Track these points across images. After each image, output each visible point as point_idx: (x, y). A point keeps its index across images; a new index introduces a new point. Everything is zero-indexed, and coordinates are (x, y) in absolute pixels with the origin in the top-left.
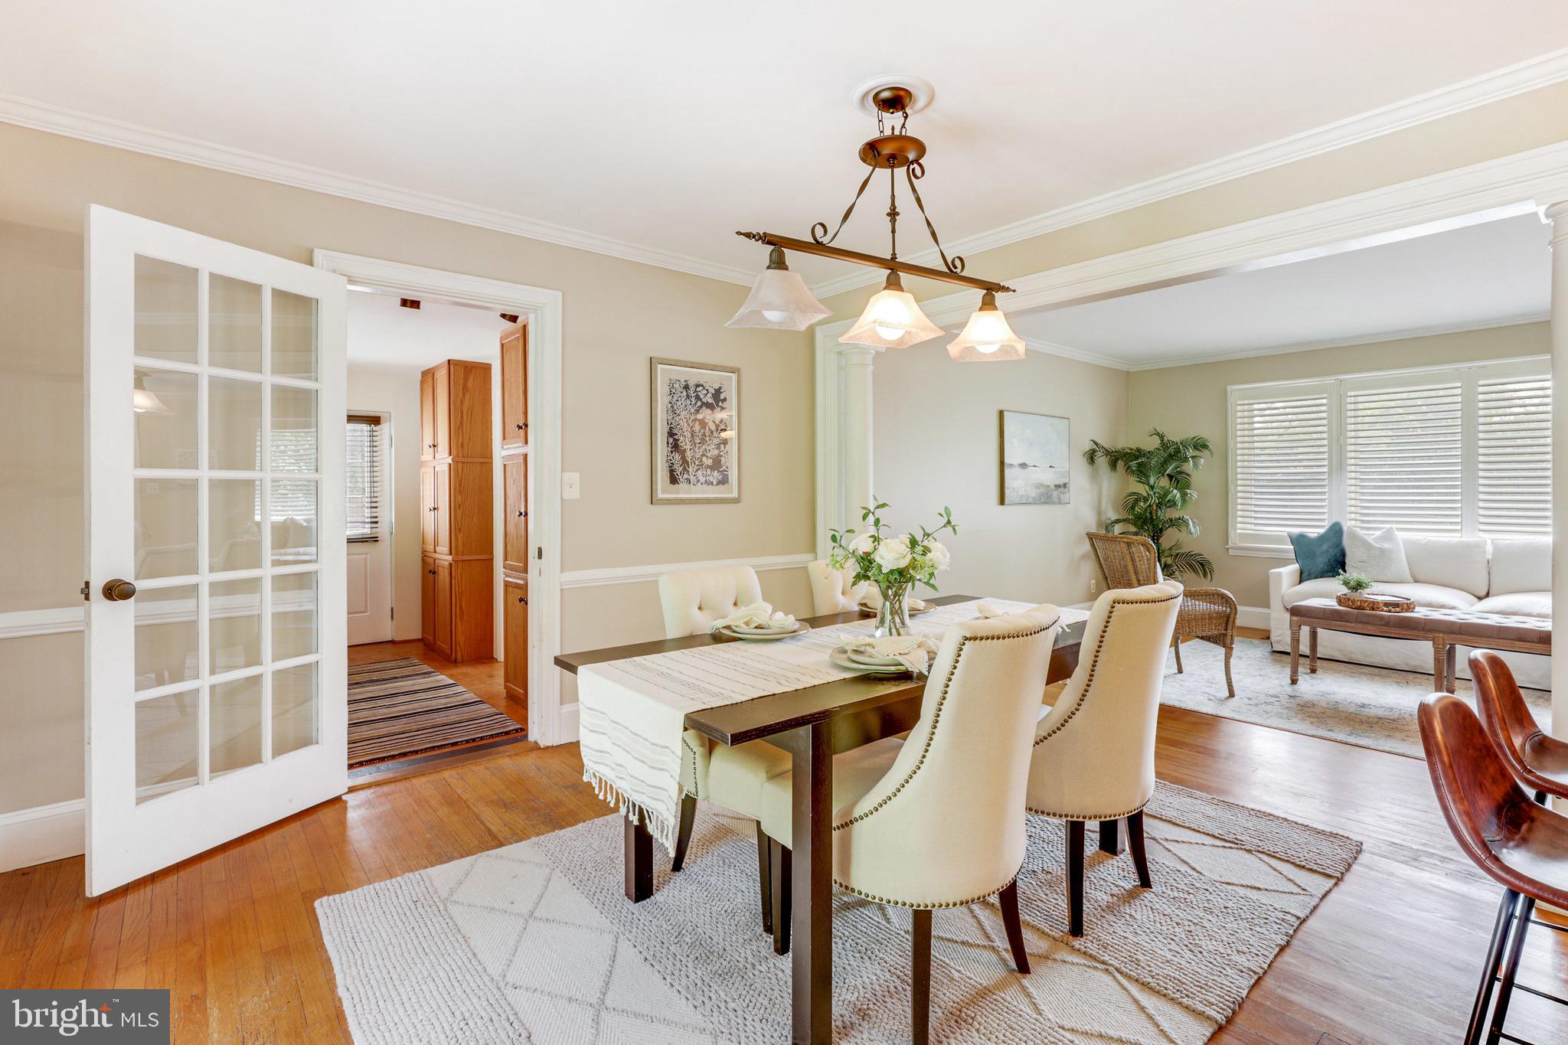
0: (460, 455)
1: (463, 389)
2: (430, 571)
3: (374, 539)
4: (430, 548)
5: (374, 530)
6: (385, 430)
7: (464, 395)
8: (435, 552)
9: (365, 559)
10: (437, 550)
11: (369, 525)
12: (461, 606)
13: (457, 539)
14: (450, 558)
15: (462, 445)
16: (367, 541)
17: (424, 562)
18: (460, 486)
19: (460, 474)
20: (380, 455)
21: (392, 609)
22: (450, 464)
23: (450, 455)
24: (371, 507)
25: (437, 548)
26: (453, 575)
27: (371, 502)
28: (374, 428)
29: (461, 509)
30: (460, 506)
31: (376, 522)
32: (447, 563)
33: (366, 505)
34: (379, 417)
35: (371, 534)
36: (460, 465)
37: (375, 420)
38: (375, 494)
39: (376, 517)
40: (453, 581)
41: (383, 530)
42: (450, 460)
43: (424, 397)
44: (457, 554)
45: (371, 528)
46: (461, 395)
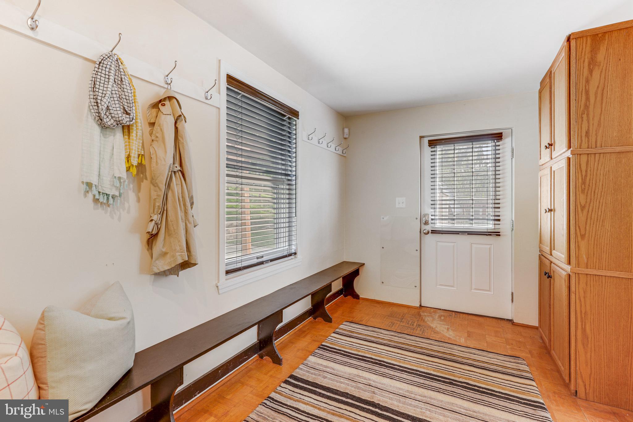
0: (585, 145)
1: (589, 64)
2: (546, 274)
3: (497, 234)
4: (547, 249)
5: (497, 226)
6: (506, 144)
7: (591, 71)
8: (551, 255)
9: (490, 248)
10: (553, 254)
11: (493, 222)
12: (584, 330)
13: (578, 247)
14: (568, 268)
15: (587, 133)
16: (490, 235)
17: (541, 264)
18: (584, 183)
19: (584, 168)
20: (503, 165)
21: (512, 294)
22: (569, 159)
23: (570, 147)
24: (495, 208)
25: (553, 252)
26: (573, 289)
27: (495, 204)
28: (497, 144)
29: (585, 212)
30: (583, 208)
31: (499, 220)
32: (564, 273)
33: (491, 206)
34: (501, 133)
35: (494, 229)
36: (584, 158)
37: (498, 136)
38: (498, 197)
39: (499, 216)
40: (573, 296)
41: (505, 226)
42: (569, 154)
43: (542, 105)
44: (578, 265)
45: (494, 224)
46: (586, 72)
